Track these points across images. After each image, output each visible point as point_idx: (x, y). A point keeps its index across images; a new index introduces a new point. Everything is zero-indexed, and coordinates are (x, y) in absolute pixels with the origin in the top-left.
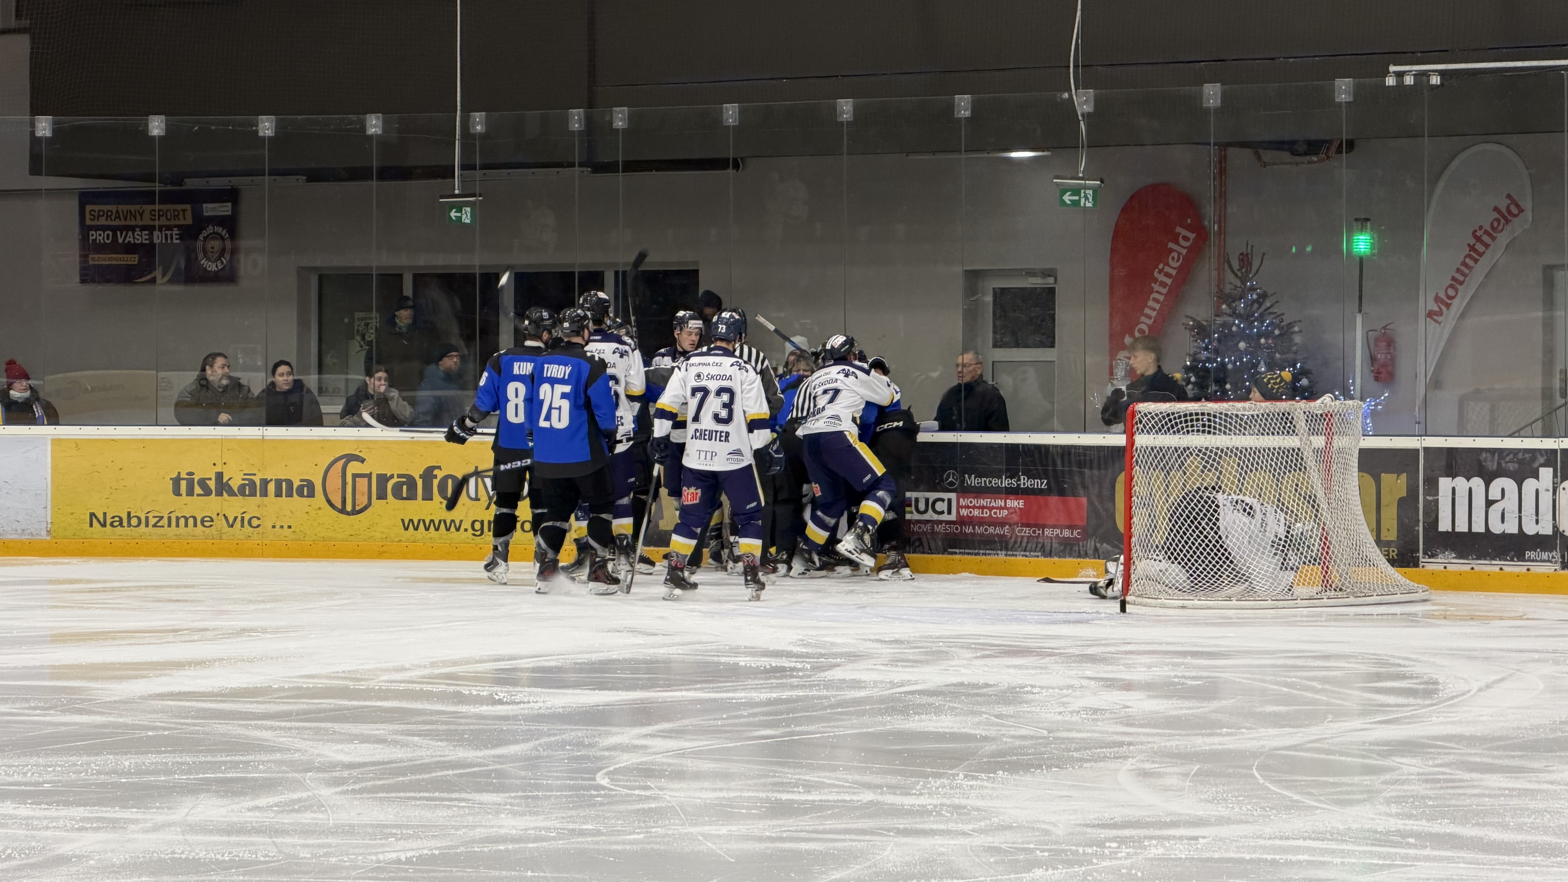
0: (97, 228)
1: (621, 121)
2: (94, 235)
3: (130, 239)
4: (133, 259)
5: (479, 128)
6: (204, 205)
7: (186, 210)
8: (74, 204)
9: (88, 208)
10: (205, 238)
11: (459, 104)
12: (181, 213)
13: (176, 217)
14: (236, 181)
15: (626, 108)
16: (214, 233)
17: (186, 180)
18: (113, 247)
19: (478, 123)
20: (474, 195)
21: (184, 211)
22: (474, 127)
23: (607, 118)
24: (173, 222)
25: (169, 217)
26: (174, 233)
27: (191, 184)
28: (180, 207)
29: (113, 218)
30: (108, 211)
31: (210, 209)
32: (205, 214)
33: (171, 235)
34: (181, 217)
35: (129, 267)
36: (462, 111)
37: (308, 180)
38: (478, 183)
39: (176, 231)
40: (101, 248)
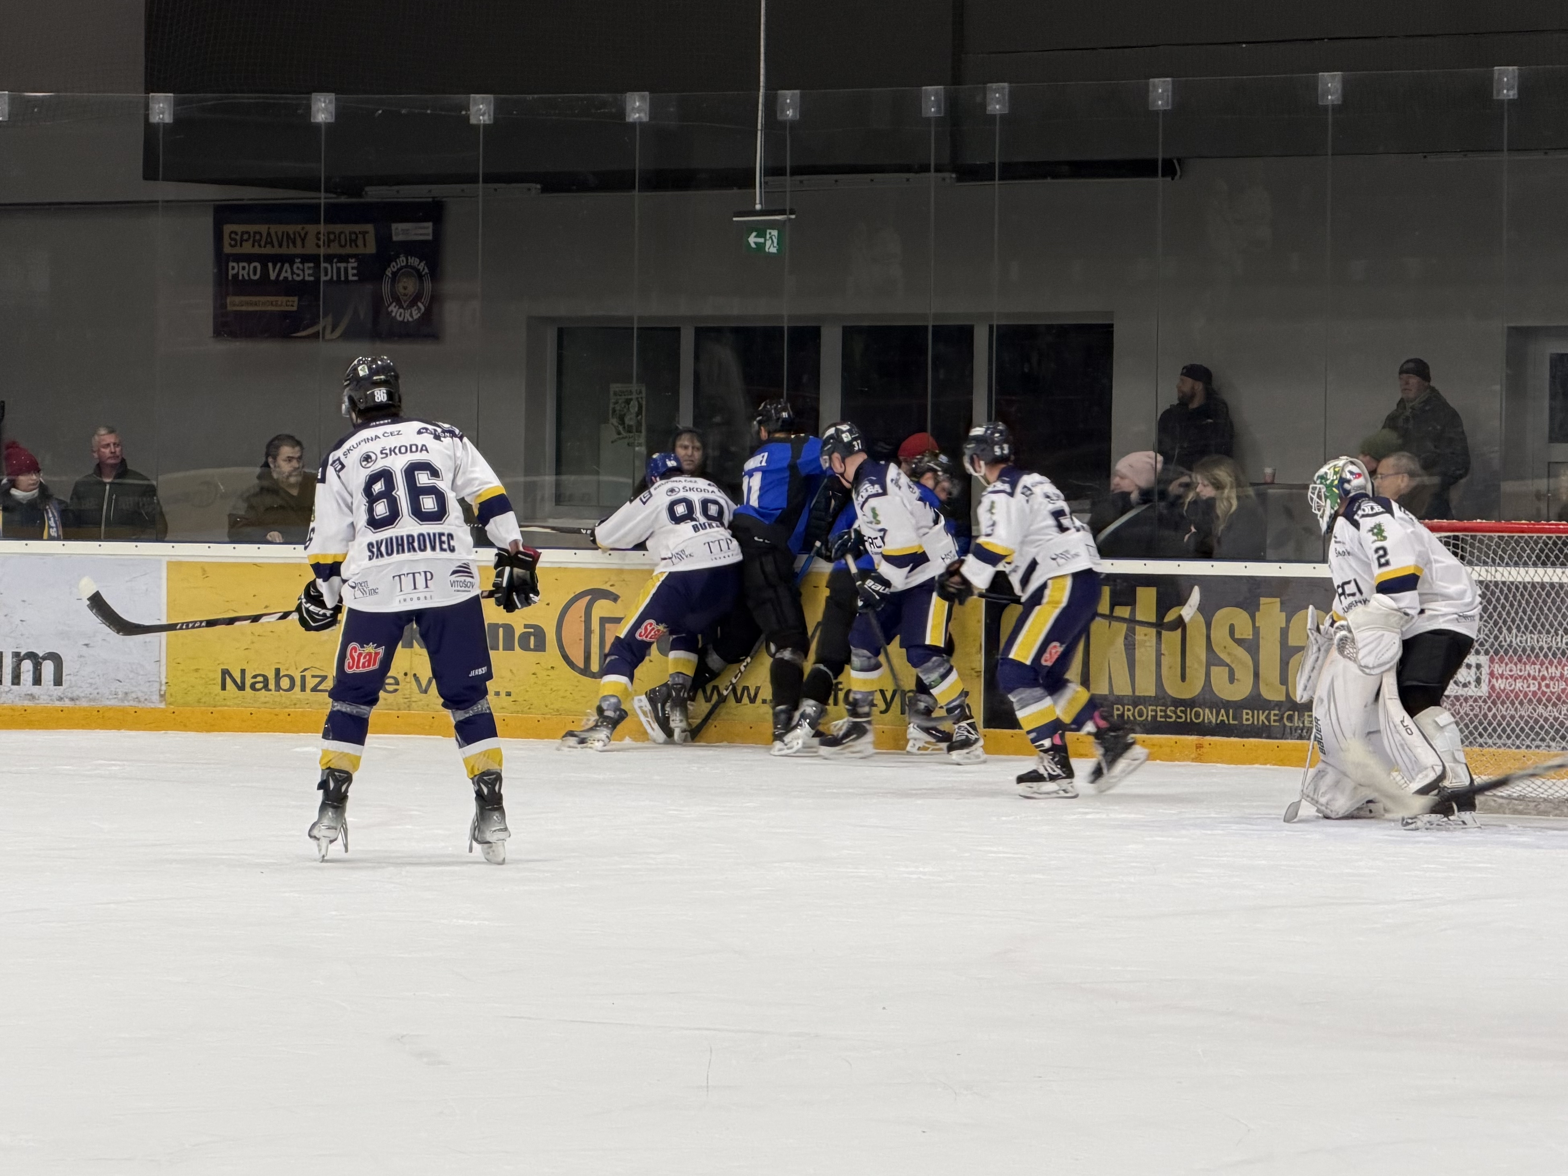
0: (238, 258)
1: (998, 103)
2: (236, 269)
3: (286, 273)
4: (289, 304)
5: (790, 113)
6: (394, 226)
7: (367, 232)
8: (207, 221)
9: (228, 228)
10: (394, 274)
11: (762, 78)
12: (360, 236)
13: (353, 242)
14: (438, 190)
15: (1006, 85)
16: (407, 266)
17: (367, 189)
18: (263, 286)
19: (789, 106)
20: (782, 212)
21: (364, 233)
22: (783, 111)
23: (978, 99)
24: (348, 250)
25: (343, 243)
26: (350, 265)
27: (374, 194)
28: (357, 228)
29: (263, 243)
30: (255, 233)
31: (402, 231)
32: (395, 238)
33: (346, 269)
34: (360, 242)
35: (285, 315)
36: (767, 88)
37: (544, 190)
38: (788, 194)
39: (353, 263)
40: (243, 287)
